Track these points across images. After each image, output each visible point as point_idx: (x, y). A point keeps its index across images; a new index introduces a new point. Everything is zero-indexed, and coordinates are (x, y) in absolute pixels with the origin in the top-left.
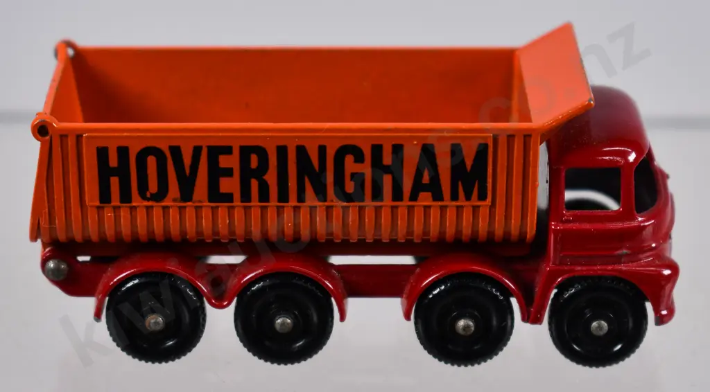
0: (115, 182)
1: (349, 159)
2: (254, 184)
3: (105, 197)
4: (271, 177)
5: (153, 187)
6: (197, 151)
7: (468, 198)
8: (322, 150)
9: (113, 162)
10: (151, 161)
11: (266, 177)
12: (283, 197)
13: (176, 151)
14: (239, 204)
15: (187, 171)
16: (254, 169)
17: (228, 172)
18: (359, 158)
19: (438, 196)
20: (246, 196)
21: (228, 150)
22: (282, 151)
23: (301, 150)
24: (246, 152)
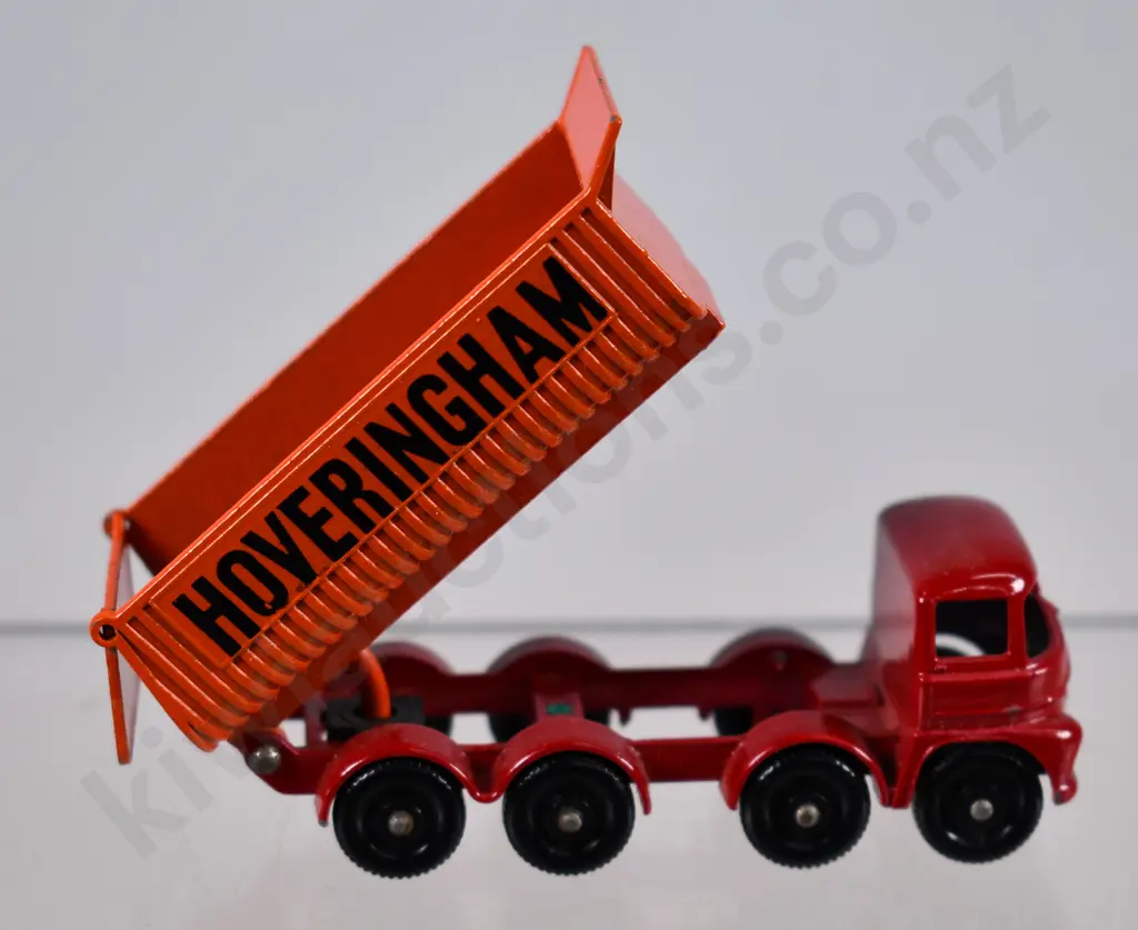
0: (223, 622)
1: (429, 396)
2: (360, 503)
3: (230, 647)
4: (370, 482)
5: (267, 595)
6: (272, 520)
7: (588, 328)
8: (393, 410)
9: (203, 604)
10: (238, 570)
11: (366, 487)
12: (402, 492)
13: (251, 539)
14: (367, 536)
15: (282, 548)
16: (345, 491)
17: (324, 515)
18: (439, 386)
19: (556, 354)
20: (366, 525)
21: (301, 494)
22: (355, 446)
23: (374, 430)
24: (320, 478)
